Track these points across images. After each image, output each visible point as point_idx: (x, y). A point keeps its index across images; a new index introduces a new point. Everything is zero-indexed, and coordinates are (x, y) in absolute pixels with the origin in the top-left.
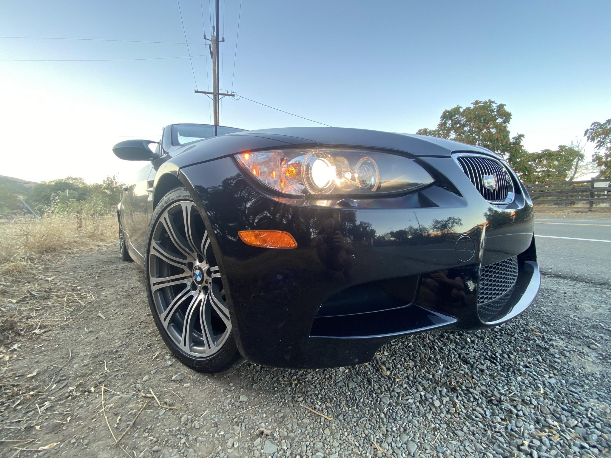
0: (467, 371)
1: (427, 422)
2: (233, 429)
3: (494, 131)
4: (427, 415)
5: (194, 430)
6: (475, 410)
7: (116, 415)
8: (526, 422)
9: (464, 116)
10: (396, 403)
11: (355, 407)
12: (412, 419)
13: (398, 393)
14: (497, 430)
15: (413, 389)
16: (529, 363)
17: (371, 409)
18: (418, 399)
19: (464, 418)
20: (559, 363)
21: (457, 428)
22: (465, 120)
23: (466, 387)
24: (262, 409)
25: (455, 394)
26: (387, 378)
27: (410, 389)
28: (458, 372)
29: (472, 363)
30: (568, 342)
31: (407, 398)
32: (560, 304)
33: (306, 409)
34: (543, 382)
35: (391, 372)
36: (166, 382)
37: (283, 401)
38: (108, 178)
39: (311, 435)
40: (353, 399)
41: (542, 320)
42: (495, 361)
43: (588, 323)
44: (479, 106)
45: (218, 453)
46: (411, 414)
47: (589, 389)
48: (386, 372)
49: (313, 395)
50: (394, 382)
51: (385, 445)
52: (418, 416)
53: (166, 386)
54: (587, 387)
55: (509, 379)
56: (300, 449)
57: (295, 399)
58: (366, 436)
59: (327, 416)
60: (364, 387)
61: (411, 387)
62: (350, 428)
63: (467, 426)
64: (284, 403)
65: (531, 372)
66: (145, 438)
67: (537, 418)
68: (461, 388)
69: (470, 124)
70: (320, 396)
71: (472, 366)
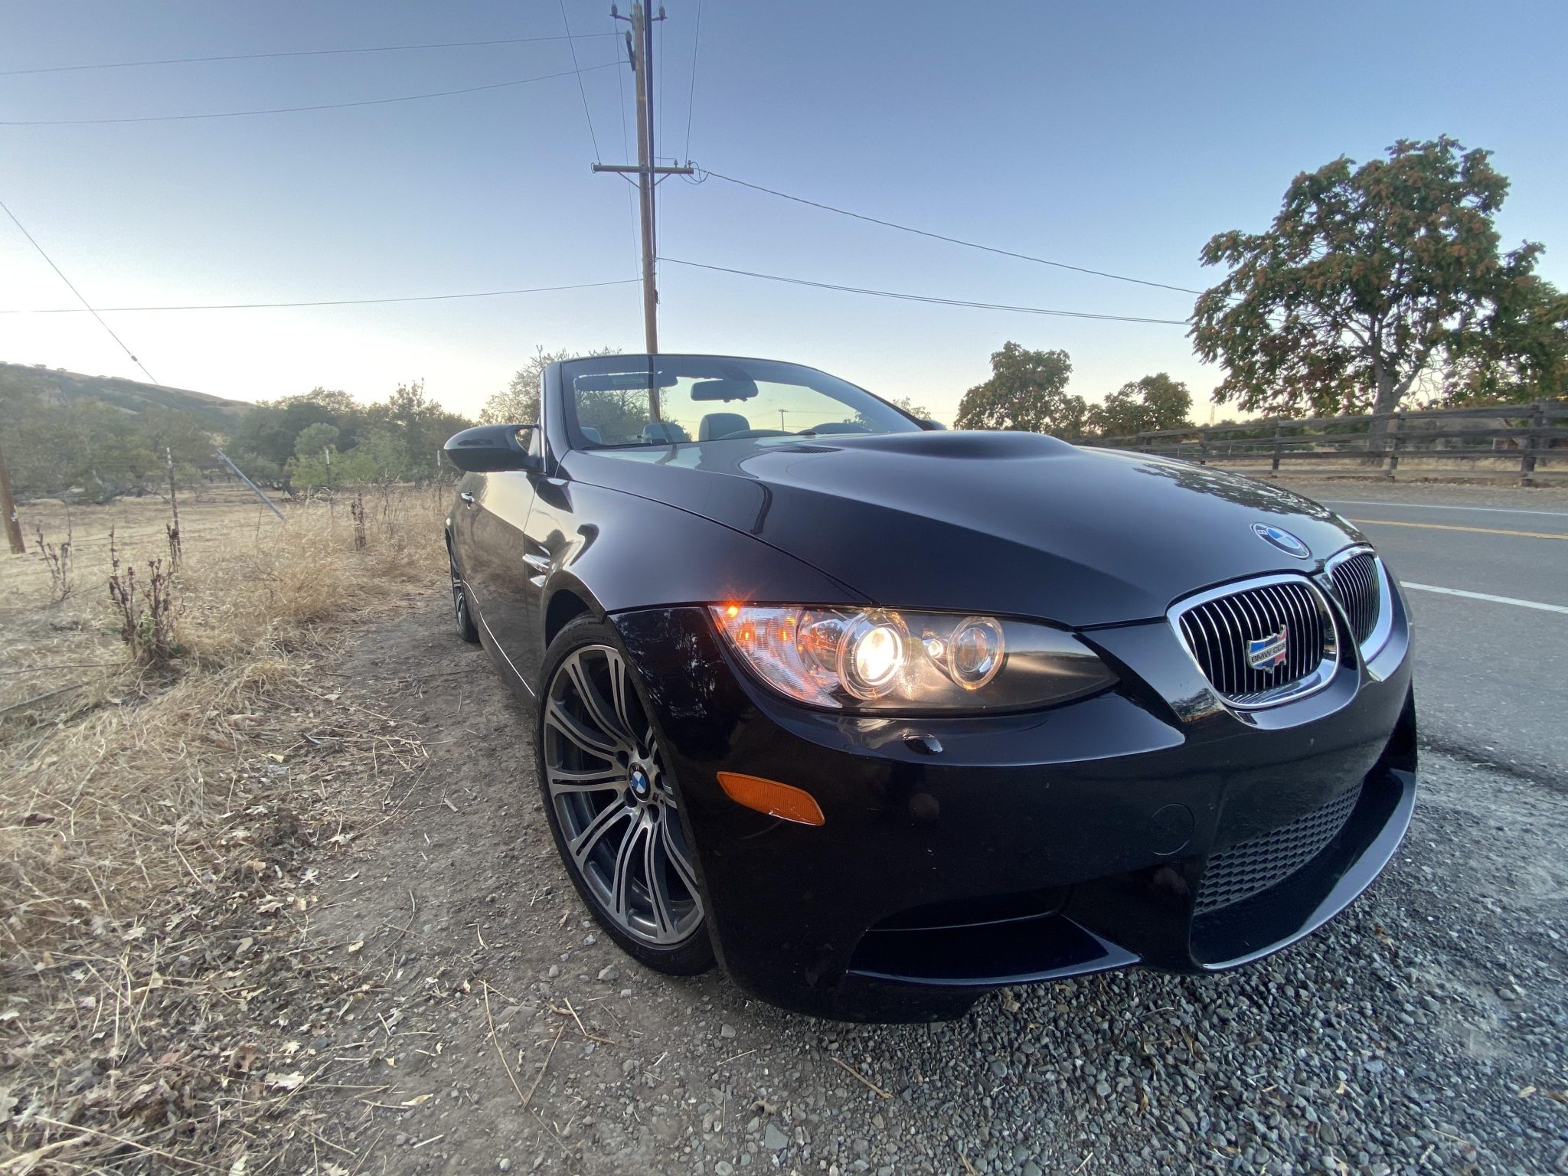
0: (1189, 1020)
1: (1073, 1127)
2: (712, 1095)
3: (1450, 234)
4: (1077, 1112)
5: (647, 1091)
6: (1180, 1115)
7: (515, 1046)
8: (1277, 1154)
9: (1359, 188)
10: (1021, 1078)
11: (936, 1077)
12: (1046, 1116)
13: (1027, 1056)
14: (1210, 1163)
15: (1061, 1050)
16: (1338, 1016)
17: (966, 1085)
18: (1067, 1075)
19: (1152, 1129)
20: (1407, 1025)
21: (1130, 1147)
22: (1361, 200)
23: (1176, 1059)
24: (762, 1058)
25: (1148, 1073)
26: (1012, 1018)
27: (1055, 1049)
28: (1168, 1022)
29: (1208, 1000)
30: (1452, 973)
31: (1044, 1069)
32: (1472, 863)
33: (843, 1068)
34: (1354, 1066)
35: (1023, 1005)
36: (589, 982)
37: (801, 1045)
38: (401, 392)
39: (848, 1123)
40: (935, 1058)
41: (1412, 903)
42: (1261, 1002)
43: (1521, 925)
44: (1409, 159)
45: (688, 1139)
46: (1045, 1105)
47: (1452, 1098)
48: (1012, 1004)
49: (858, 1040)
50: (1024, 1028)
51: (982, 1163)
52: (1057, 1111)
53: (590, 993)
54: (1450, 1093)
55: (1277, 1051)
56: (828, 1148)
57: (824, 1044)
58: (951, 1139)
59: (882, 1088)
60: (960, 1034)
61: (1057, 1044)
62: (922, 1119)
63: (1152, 1146)
64: (803, 1051)
65: (1334, 1040)
66: (568, 1097)
67: (1305, 1150)
68: (1164, 1059)
69: (1377, 215)
70: (871, 1044)
71: (1205, 1008)
